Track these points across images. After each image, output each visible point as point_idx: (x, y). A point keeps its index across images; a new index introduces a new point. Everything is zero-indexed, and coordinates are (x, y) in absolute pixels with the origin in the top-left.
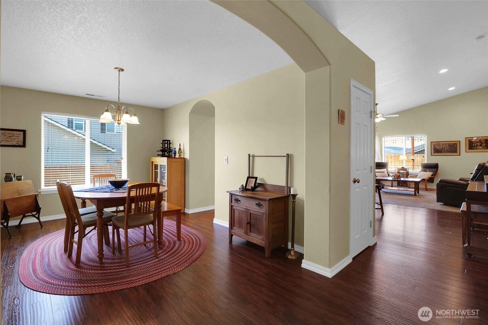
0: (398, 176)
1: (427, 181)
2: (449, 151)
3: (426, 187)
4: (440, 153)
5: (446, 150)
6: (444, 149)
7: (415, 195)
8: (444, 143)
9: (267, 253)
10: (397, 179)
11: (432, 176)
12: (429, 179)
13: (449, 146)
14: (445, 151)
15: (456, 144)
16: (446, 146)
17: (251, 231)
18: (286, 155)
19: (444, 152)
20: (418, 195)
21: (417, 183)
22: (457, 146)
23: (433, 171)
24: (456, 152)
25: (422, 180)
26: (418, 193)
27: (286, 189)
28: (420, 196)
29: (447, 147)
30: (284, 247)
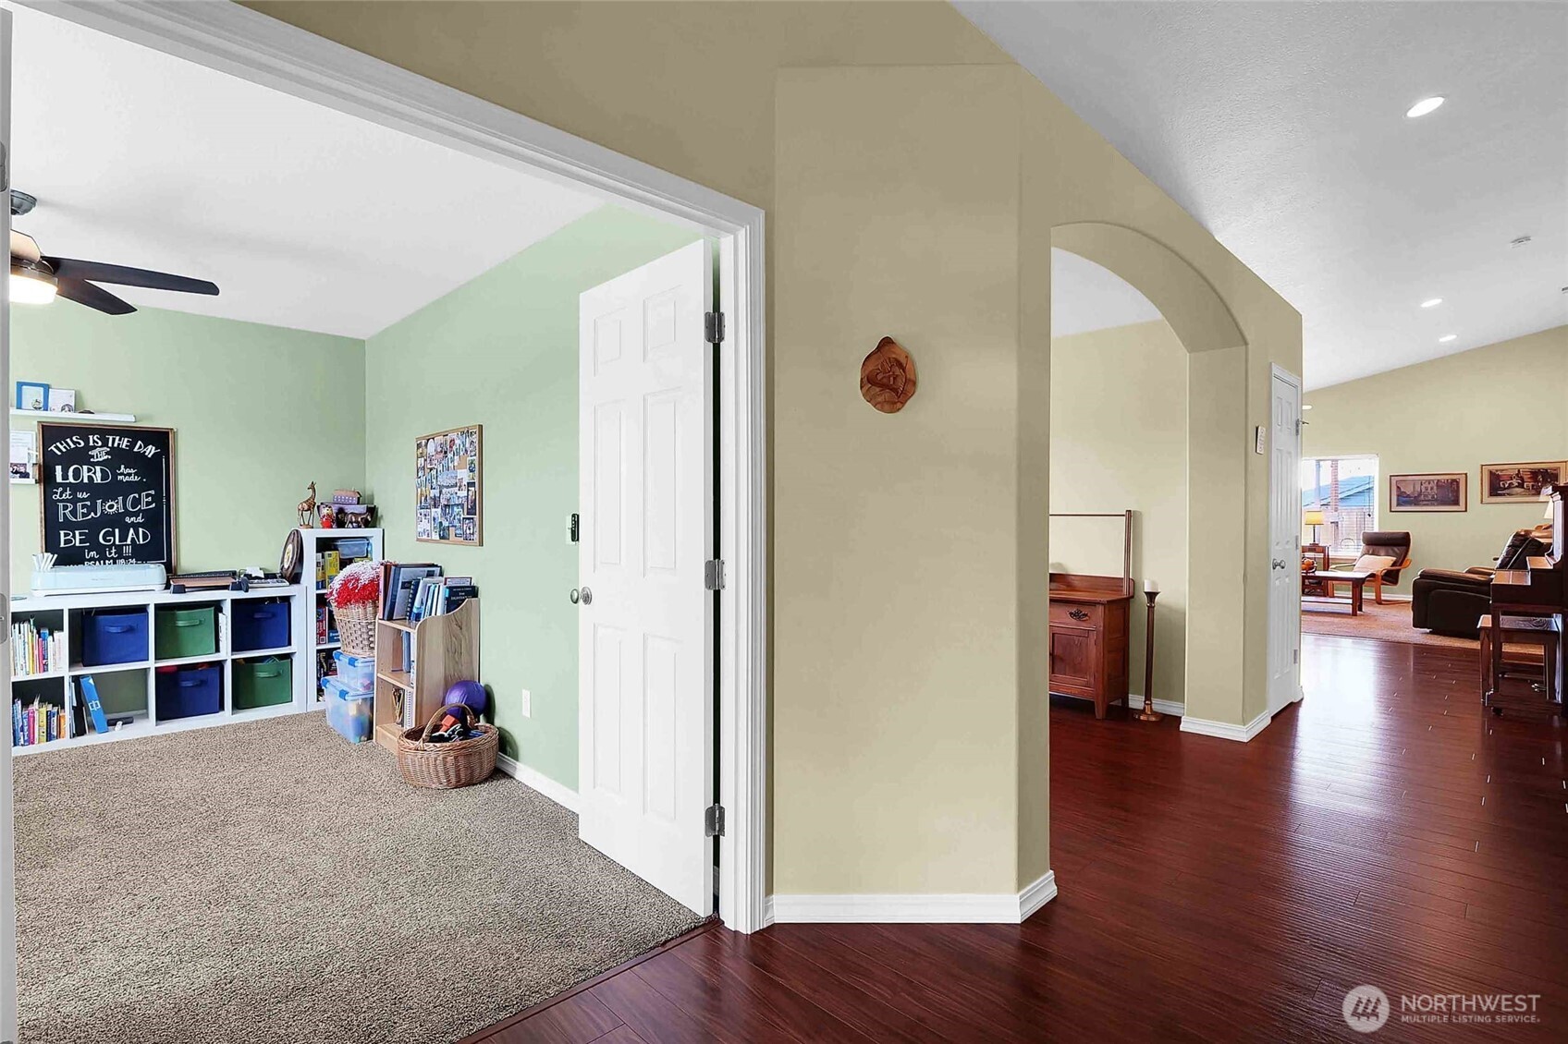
0: (1308, 565)
1: (1383, 579)
2: (1436, 500)
3: (1378, 595)
4: (1416, 504)
5: (1430, 497)
6: (1425, 496)
7: (1354, 614)
8: (1424, 479)
9: (1099, 713)
10: (1307, 573)
11: (1393, 565)
12: (1386, 574)
13: (1437, 486)
14: (1429, 501)
15: (1455, 482)
16: (1429, 487)
17: (1056, 670)
18: (1124, 513)
19: (1425, 503)
20: (1361, 615)
21: (1357, 584)
22: (1458, 487)
23: (1395, 554)
24: (1456, 502)
25: (1369, 576)
26: (1361, 610)
27: (1125, 584)
28: (1367, 616)
29: (1432, 488)
30: (1120, 705)
